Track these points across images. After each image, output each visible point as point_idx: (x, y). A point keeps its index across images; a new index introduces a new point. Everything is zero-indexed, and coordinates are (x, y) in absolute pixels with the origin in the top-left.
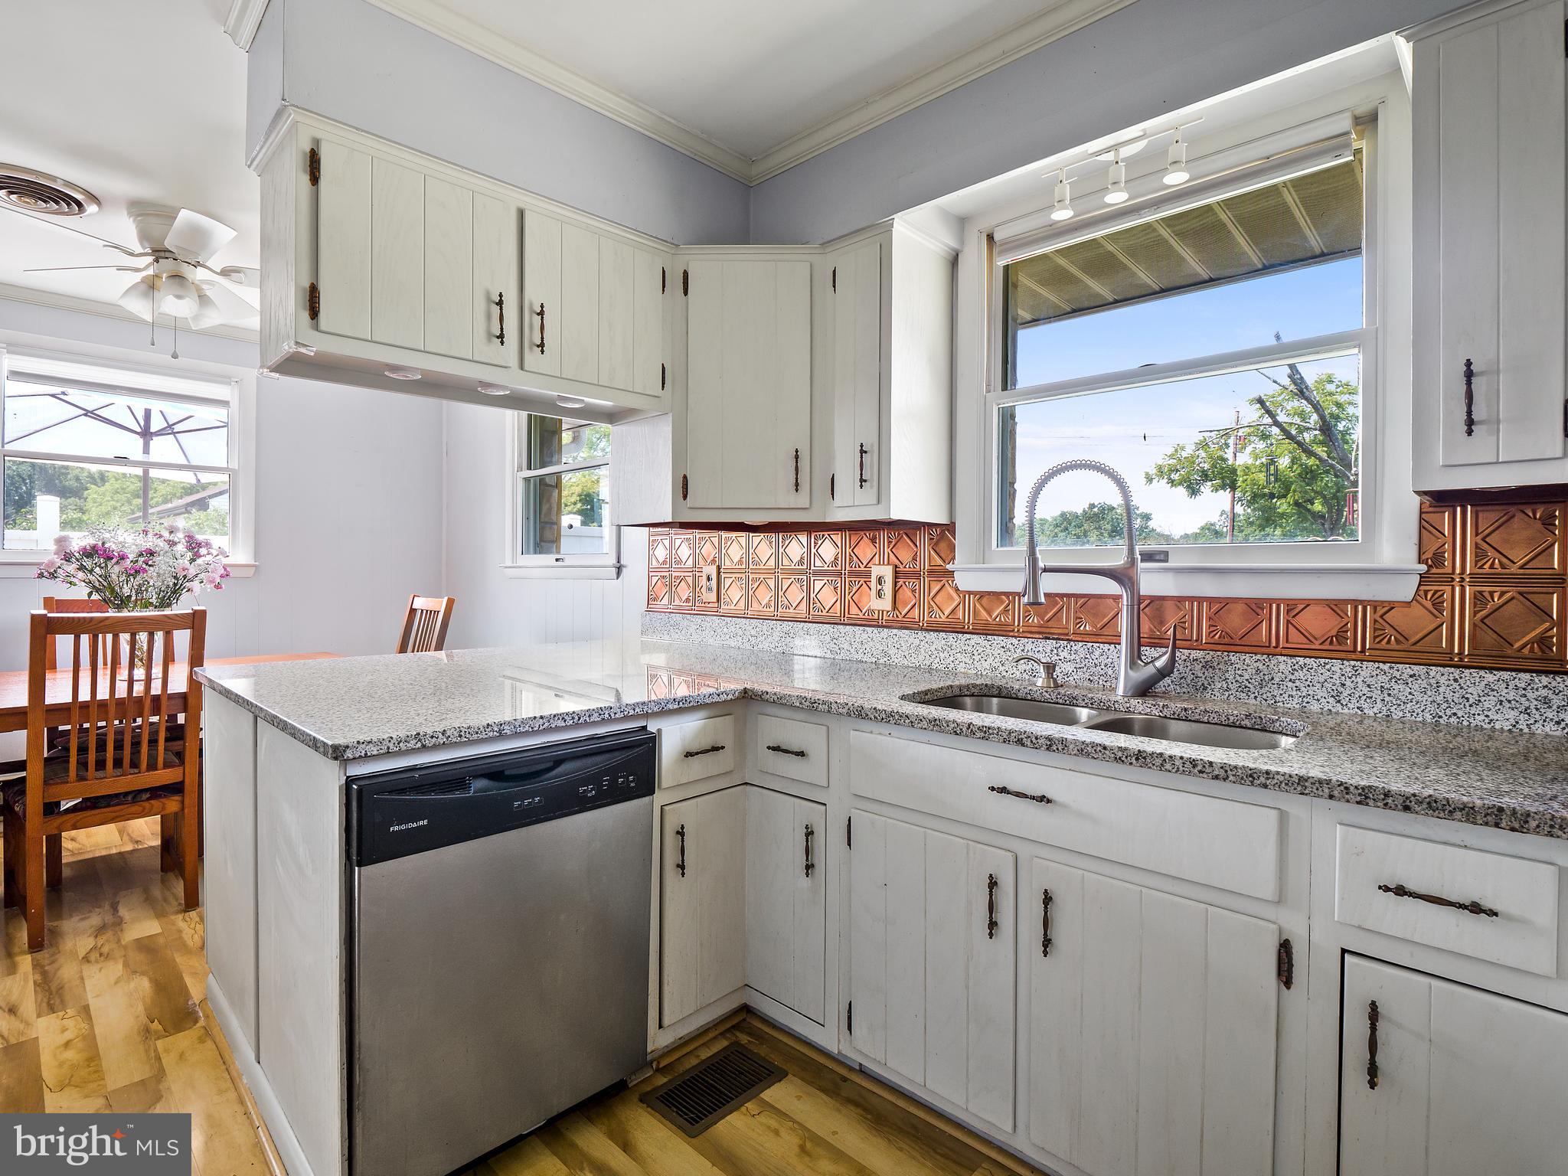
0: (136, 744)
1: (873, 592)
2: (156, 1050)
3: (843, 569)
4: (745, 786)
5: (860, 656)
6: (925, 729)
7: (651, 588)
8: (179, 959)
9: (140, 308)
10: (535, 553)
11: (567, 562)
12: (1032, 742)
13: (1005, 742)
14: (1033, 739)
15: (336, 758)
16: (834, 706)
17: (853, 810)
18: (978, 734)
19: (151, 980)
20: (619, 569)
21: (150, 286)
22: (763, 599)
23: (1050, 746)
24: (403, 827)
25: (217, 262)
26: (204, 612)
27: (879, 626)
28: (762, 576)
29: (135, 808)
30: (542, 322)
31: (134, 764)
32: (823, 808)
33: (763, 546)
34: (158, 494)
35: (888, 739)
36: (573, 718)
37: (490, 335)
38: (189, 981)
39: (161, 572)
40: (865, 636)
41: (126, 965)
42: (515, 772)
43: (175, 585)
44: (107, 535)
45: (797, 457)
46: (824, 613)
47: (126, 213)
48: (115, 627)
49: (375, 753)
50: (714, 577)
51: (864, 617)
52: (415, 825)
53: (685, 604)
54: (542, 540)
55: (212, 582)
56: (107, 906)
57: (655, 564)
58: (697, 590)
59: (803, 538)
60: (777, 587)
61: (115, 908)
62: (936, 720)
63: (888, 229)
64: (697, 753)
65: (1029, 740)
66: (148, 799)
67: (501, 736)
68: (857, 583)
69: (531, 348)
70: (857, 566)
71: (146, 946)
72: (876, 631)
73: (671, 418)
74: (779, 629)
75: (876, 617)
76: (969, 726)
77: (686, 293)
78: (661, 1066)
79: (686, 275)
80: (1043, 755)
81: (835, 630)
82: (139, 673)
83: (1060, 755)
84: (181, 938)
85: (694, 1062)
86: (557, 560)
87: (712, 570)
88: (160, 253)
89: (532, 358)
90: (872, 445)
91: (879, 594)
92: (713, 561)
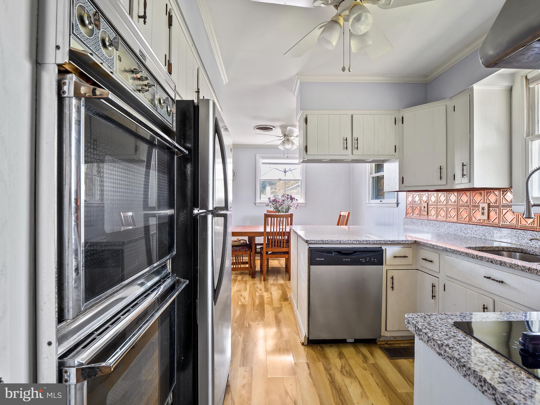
0: (280, 243)
1: (480, 212)
2: (281, 303)
3: (470, 204)
4: (417, 270)
5: (475, 236)
6: (464, 256)
7: (407, 210)
8: (287, 289)
9: (281, 147)
10: (376, 199)
11: (383, 202)
12: (495, 262)
13: (487, 261)
14: (496, 262)
15: (306, 243)
16: (439, 247)
17: (446, 280)
18: (480, 259)
19: (282, 291)
20: (398, 204)
21: (283, 142)
22: (442, 215)
23: (501, 264)
24: (319, 259)
25: (295, 135)
26: (292, 214)
27: (482, 225)
28: (442, 207)
29: (280, 256)
30: (357, 142)
31: (280, 246)
32: (438, 279)
33: (442, 197)
34: (291, 183)
35: (456, 259)
36: (359, 242)
37: (344, 148)
38: (288, 293)
39: (286, 205)
40: (477, 228)
41: (278, 287)
42: (344, 252)
43: (288, 208)
44: (277, 197)
45: (441, 169)
46: (463, 220)
47: (279, 128)
48: (277, 216)
49: (314, 243)
50: (426, 207)
51: (477, 222)
52: (321, 259)
53: (417, 216)
54: (378, 195)
55: (295, 207)
56: (276, 276)
57: (408, 203)
58: (421, 211)
59: (456, 194)
60: (447, 210)
61: (277, 277)
62: (467, 253)
63: (472, 89)
64: (398, 257)
65: (494, 261)
66: (283, 254)
67: (340, 243)
68: (475, 209)
69: (355, 149)
70: (475, 203)
71: (281, 285)
72: (481, 227)
73: (398, 161)
74: (447, 225)
75: (482, 222)
76: (477, 255)
77: (403, 123)
78: (388, 343)
79: (403, 117)
80: (498, 267)
81: (466, 226)
82: (281, 227)
83: (504, 267)
84: (287, 285)
85: (398, 345)
86: (380, 201)
87: (426, 205)
88: (285, 135)
89: (355, 152)
90: (467, 163)
91: (483, 214)
92: (426, 202)
